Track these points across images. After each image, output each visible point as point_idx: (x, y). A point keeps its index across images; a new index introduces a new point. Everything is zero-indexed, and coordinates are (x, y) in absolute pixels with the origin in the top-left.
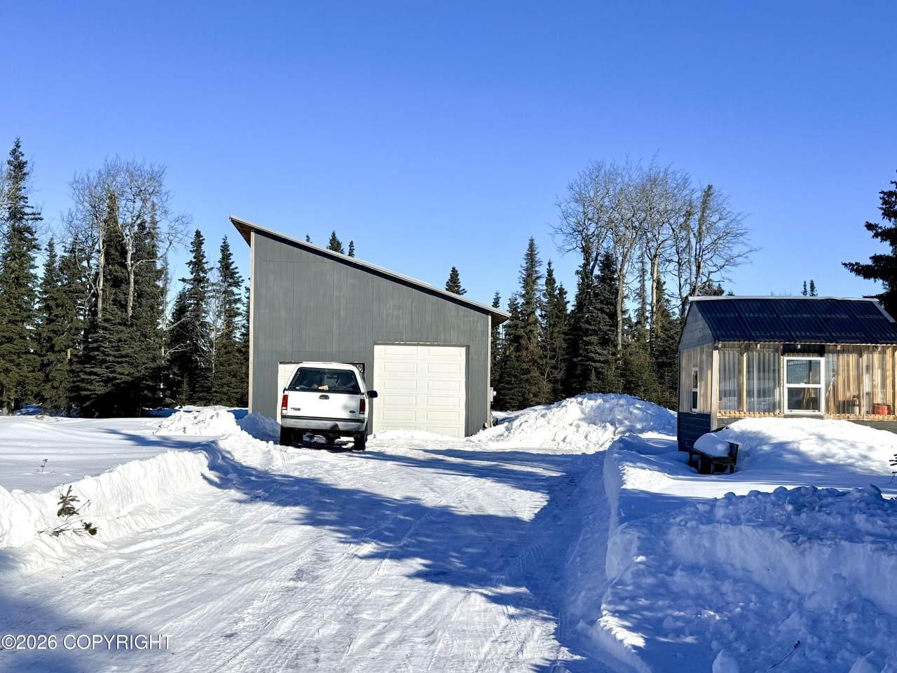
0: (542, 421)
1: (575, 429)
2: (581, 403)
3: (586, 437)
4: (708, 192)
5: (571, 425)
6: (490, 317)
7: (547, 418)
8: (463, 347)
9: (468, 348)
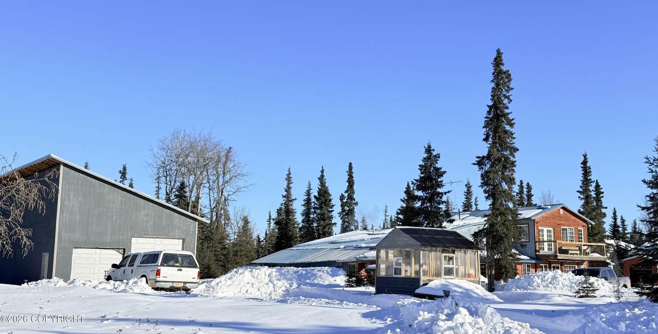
0: (229, 282)
1: (251, 286)
2: (251, 271)
3: (259, 290)
4: (229, 151)
5: (248, 283)
6: (197, 223)
7: (232, 280)
8: (181, 239)
9: (184, 240)
